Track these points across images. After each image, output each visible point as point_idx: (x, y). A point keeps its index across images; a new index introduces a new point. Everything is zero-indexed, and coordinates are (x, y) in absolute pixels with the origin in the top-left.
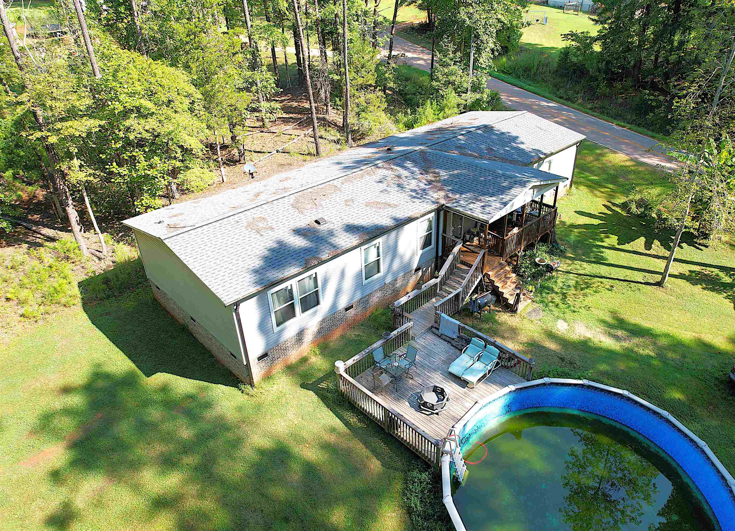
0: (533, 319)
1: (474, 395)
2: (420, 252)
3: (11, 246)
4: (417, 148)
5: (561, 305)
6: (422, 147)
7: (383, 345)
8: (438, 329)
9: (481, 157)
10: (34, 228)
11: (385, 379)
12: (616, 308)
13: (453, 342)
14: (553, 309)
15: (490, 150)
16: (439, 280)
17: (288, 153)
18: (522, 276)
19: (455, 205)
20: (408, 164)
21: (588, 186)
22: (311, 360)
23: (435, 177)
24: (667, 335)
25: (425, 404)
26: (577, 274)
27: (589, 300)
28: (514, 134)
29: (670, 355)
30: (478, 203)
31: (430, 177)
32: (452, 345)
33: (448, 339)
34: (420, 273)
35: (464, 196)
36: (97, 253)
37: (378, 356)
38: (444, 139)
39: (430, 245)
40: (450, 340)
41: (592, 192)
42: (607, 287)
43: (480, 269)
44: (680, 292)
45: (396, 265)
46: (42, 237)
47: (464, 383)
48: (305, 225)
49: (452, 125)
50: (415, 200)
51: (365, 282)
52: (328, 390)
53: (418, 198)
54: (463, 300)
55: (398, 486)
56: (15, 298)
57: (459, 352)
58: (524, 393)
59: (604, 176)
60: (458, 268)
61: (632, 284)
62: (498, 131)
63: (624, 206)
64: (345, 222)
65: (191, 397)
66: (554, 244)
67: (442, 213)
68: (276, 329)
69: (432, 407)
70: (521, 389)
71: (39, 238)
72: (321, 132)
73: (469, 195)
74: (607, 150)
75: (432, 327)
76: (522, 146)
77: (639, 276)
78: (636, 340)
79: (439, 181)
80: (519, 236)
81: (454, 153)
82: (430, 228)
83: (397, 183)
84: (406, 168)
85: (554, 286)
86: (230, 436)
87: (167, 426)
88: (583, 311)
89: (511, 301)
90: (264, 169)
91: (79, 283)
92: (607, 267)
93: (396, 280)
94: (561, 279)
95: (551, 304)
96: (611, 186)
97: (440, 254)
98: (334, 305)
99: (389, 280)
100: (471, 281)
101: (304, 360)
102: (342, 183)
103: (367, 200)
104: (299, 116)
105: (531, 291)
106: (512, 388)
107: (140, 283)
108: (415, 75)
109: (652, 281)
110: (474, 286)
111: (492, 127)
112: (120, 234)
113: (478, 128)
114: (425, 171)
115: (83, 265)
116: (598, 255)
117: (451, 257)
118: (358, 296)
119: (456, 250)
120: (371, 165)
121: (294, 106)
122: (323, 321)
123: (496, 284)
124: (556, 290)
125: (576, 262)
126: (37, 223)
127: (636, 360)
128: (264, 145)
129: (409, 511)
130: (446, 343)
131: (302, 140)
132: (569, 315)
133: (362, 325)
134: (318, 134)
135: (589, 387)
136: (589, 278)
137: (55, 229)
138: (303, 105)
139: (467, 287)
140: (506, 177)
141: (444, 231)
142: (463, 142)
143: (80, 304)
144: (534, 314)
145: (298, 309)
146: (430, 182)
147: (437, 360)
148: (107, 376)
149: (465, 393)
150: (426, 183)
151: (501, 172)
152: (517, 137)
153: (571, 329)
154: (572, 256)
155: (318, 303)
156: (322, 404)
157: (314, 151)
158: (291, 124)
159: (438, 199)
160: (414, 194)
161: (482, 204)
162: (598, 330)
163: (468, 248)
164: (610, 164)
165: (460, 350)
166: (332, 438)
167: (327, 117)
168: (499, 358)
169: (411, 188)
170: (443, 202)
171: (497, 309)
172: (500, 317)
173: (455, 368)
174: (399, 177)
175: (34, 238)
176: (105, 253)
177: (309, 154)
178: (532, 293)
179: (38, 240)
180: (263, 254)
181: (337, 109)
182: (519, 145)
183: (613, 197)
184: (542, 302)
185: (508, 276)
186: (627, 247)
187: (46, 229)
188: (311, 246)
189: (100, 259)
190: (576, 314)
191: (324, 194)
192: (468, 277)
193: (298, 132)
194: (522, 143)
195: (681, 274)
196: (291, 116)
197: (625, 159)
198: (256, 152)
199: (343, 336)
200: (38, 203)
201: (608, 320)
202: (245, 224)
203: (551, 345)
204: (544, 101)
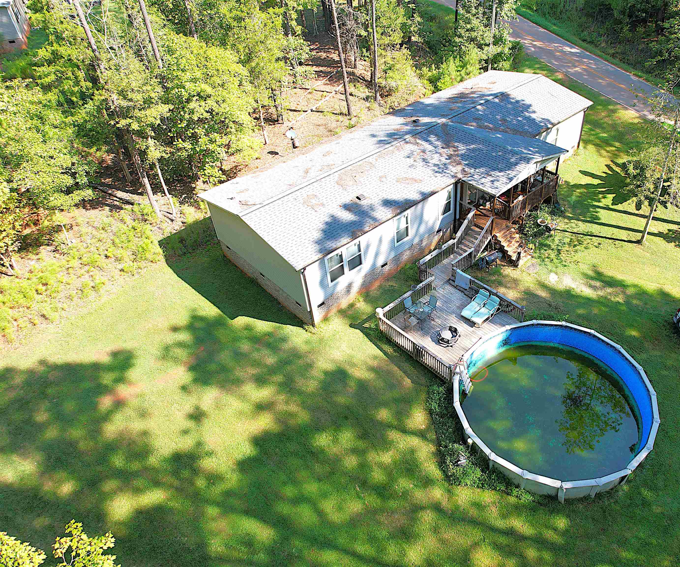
0: (530, 272)
1: (479, 332)
2: (441, 217)
3: (95, 208)
4: (439, 121)
5: (555, 261)
6: (444, 120)
7: (411, 296)
8: (454, 281)
9: (496, 130)
10: (110, 192)
11: (413, 321)
12: (599, 263)
13: (465, 292)
14: (548, 263)
15: (504, 120)
16: (456, 240)
17: (322, 112)
18: (526, 234)
19: (469, 179)
20: (433, 138)
21: (596, 145)
22: (356, 306)
23: (454, 151)
24: (635, 286)
25: (443, 339)
26: (571, 232)
27: (578, 256)
28: (527, 102)
29: (635, 302)
30: (488, 178)
31: (450, 151)
32: (465, 294)
33: (462, 289)
34: (441, 234)
35: (477, 170)
36: (169, 215)
37: (408, 303)
38: (463, 110)
39: (450, 210)
40: (463, 290)
41: (598, 151)
42: (596, 244)
43: (490, 231)
44: (655, 249)
45: (422, 229)
46: (118, 200)
47: (472, 324)
48: (348, 201)
49: (473, 90)
50: (437, 174)
51: (397, 244)
52: (370, 329)
53: (440, 173)
54: (475, 256)
55: (423, 396)
56: (112, 256)
57: (470, 300)
58: (518, 331)
59: (613, 133)
60: (472, 230)
61: (617, 242)
62: (513, 99)
63: (624, 166)
64: (381, 198)
65: (269, 334)
66: (556, 205)
67: (459, 186)
68: (331, 284)
69: (448, 342)
70: (515, 328)
71: (116, 201)
72: (351, 89)
73: (482, 170)
74: (618, 107)
75: (450, 279)
76: (533, 116)
77: (623, 235)
78: (609, 290)
79: (457, 155)
80: (524, 203)
81: (472, 126)
82: (449, 197)
83: (422, 157)
84: (431, 143)
85: (551, 244)
86: (301, 362)
87: (254, 356)
88: (572, 266)
89: (514, 258)
90: (301, 129)
91: (159, 242)
92: (600, 226)
93: (422, 241)
94: (558, 237)
95: (547, 259)
96: (617, 144)
97: (458, 217)
98: (374, 264)
99: (416, 241)
100: (482, 242)
101: (352, 306)
102: (376, 160)
103: (397, 176)
104: (329, 69)
105: (532, 249)
106: (508, 327)
107: (208, 241)
108: (440, 13)
109: (634, 240)
110: (485, 246)
111: (508, 95)
112: (183, 196)
113: (496, 96)
114: (446, 145)
115: (158, 226)
116: (593, 215)
117: (466, 222)
118: (393, 255)
119: (470, 215)
120: (400, 140)
121: (323, 58)
122: (366, 276)
123: (502, 244)
124: (553, 247)
125: (572, 221)
126: (110, 186)
127: (607, 306)
128: (299, 103)
129: (431, 412)
130: (460, 293)
131: (333, 97)
132: (561, 269)
133: (394, 278)
134: (349, 91)
135: (566, 327)
136: (582, 236)
137: (127, 192)
138: (331, 56)
139: (479, 246)
140: (514, 153)
141: (461, 199)
142: (480, 113)
143: (164, 260)
144: (532, 268)
145: (346, 269)
146: (450, 157)
147: (453, 306)
149: (473, 331)
150: (447, 157)
151: (510, 148)
152: (530, 106)
153: (561, 281)
154: (571, 215)
155: (361, 263)
156: (366, 339)
157: (345, 111)
158: (322, 79)
159: (456, 173)
160: (436, 169)
161: (492, 179)
162: (581, 281)
163: (481, 212)
164: (619, 122)
165: (471, 298)
166: (375, 363)
167: (356, 71)
168: (500, 304)
169: (433, 162)
170: (460, 176)
171: (503, 263)
172: (504, 271)
173: (466, 313)
174: (424, 151)
175: (112, 201)
176: (174, 214)
177: (341, 113)
178: (532, 251)
179: (116, 203)
180: (319, 228)
181: (365, 60)
182: (531, 115)
183: (616, 155)
184: (539, 257)
185: (513, 236)
186: (619, 207)
187: (119, 192)
188: (355, 220)
189: (172, 220)
190: (565, 268)
191: (362, 171)
192: (480, 238)
193: (328, 88)
194: (534, 112)
195: (660, 232)
196: (321, 69)
197: (634, 116)
198: (291, 110)
199: (380, 287)
200: (107, 168)
201: (591, 273)
202: (302, 201)
203: (543, 294)
204: (568, 46)
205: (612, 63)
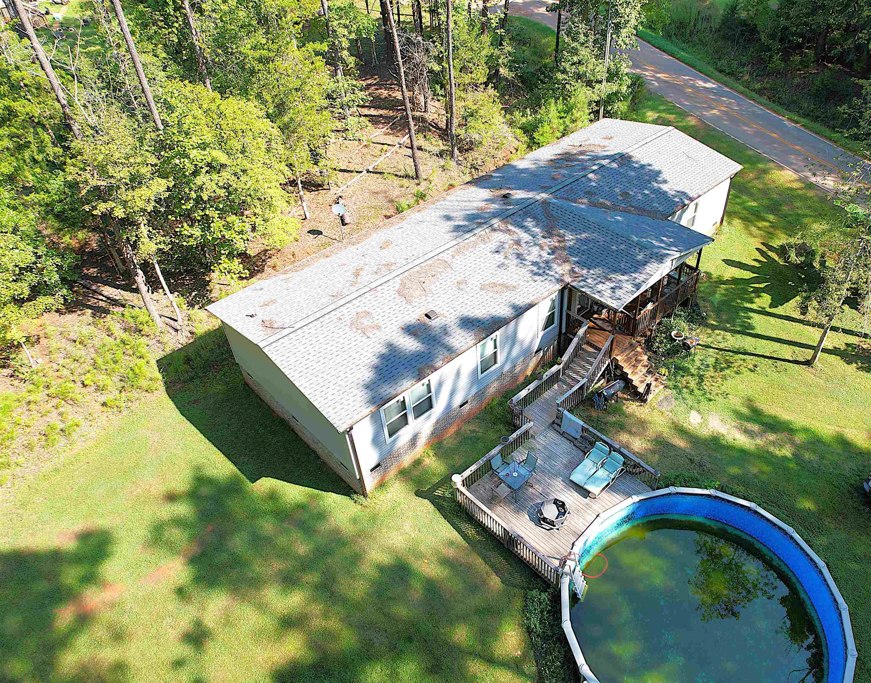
0: (664, 410)
1: (596, 507)
2: (541, 334)
3: (72, 312)
4: (538, 197)
5: (696, 392)
6: (544, 195)
7: (501, 452)
8: (560, 426)
9: (614, 208)
10: (94, 288)
11: (503, 490)
12: (757, 396)
13: (576, 442)
14: (687, 396)
15: (625, 194)
16: (562, 366)
17: (381, 173)
18: (655, 352)
19: (582, 284)
20: (529, 223)
21: (744, 219)
22: (425, 463)
23: (559, 241)
24: (806, 430)
25: (545, 519)
26: (717, 349)
27: (728, 385)
28: (656, 167)
29: (807, 456)
30: (607, 283)
31: (554, 242)
32: (575, 445)
33: (570, 438)
34: (541, 354)
35: (592, 272)
36: (172, 322)
37: (496, 463)
38: (571, 180)
39: (553, 323)
40: (573, 440)
41: (747, 228)
42: (751, 366)
43: (609, 352)
44: (830, 373)
45: (515, 352)
46: (104, 299)
47: (586, 493)
48: (414, 321)
49: (582, 149)
50: (537, 278)
51: (480, 376)
52: (444, 498)
53: (540, 275)
54: (588, 388)
55: (518, 603)
56: (92, 384)
57: (582, 454)
58: (648, 503)
59: (765, 202)
60: (583, 350)
61: (779, 363)
62: (637, 162)
63: (783, 251)
64: (459, 314)
65: (301, 507)
66: (695, 308)
67: (566, 292)
68: (389, 440)
69: (552, 523)
70: (645, 499)
71: (102, 300)
72: (420, 140)
73: (598, 271)
74: (772, 165)
75: (553, 423)
76: (665, 187)
77: (786, 351)
78: (772, 437)
79: (564, 248)
80: (654, 313)
81: (582, 203)
82: (553, 308)
83: (516, 251)
84: (527, 230)
85: (690, 366)
86: (347, 551)
87: (282, 541)
88: (720, 399)
89: (641, 389)
90: (353, 199)
91: (157, 361)
92: (754, 339)
93: (515, 366)
94: (699, 355)
95: (685, 390)
96: (771, 217)
97: (564, 331)
98: (449, 406)
99: (507, 368)
100: (598, 368)
101: (417, 463)
102: (453, 257)
103: (482, 281)
104: (391, 113)
105: (664, 375)
106: (636, 498)
107: (225, 359)
108: (535, 35)
109: (802, 359)
110: (601, 373)
111: (630, 157)
112: (194, 294)
113: (612, 158)
114: (549, 233)
115: (158, 338)
116: (745, 322)
117: (575, 340)
118: (474, 391)
119: (581, 331)
120: (485, 226)
121: (383, 97)
122: (437, 422)
123: (625, 370)
124: (692, 371)
125: (717, 332)
126: (96, 280)
127: (770, 462)
128: (351, 160)
129: (529, 631)
130: (568, 442)
131: (396, 152)
132: (704, 405)
133: (477, 418)
134: (416, 144)
135: (716, 497)
136: (731, 354)
137: (117, 287)
138: (394, 95)
139: (594, 374)
140: (643, 247)
141: (569, 308)
142: (593, 184)
143: (164, 389)
144: (665, 404)
145: (411, 417)
146: (553, 250)
147: (559, 464)
148: (210, 481)
149: (587, 504)
150: (550, 251)
151: (636, 239)
152: (660, 172)
153: (705, 422)
154: (714, 323)
155: (431, 407)
156: (438, 514)
157: (412, 173)
158: (381, 126)
159: (563, 275)
160: (535, 269)
161: (612, 285)
162: (734, 424)
163: (595, 323)
164: (773, 186)
165: (585, 453)
166: (451, 552)
167: (426, 116)
168: (624, 463)
169: (531, 259)
170: (568, 279)
171: (626, 396)
172: (627, 408)
173: (577, 477)
174: (518, 243)
175: (96, 301)
176: (180, 321)
177: (406, 176)
178: (665, 377)
179: (102, 304)
180: (373, 363)
181: (439, 100)
182: (661, 186)
183: (771, 235)
184: (675, 387)
185: (639, 358)
186: (779, 310)
187: (107, 287)
188: (422, 350)
189: (176, 330)
190: (711, 403)
191: (434, 273)
192: (595, 364)
193: (389, 140)
194: (665, 182)
195: (835, 348)
196: (381, 112)
197: (792, 179)
198: (341, 171)
199: (457, 433)
200: (93, 253)
201: (745, 410)
202: (348, 322)
203: (680, 443)
204: (701, 79)
205: (759, 103)
